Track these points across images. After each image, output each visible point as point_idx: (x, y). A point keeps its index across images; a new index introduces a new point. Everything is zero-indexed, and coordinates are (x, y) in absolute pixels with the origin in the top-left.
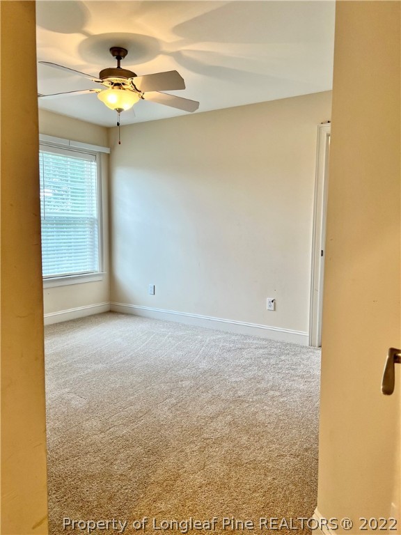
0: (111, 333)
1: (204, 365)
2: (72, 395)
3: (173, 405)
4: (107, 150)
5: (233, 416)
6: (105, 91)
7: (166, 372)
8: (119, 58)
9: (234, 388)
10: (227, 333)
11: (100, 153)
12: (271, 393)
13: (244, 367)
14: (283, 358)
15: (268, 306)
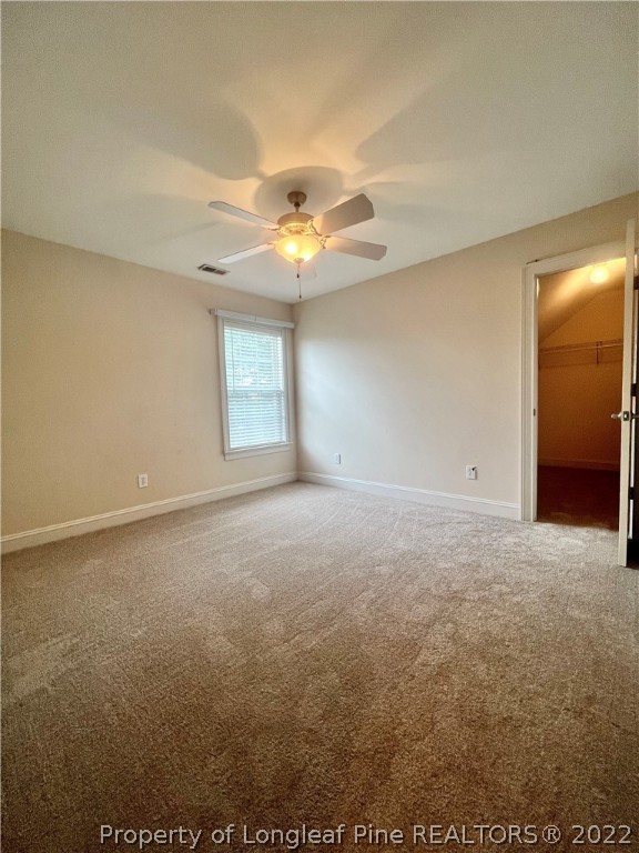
0: (298, 504)
1: (401, 545)
2: (254, 581)
3: (373, 602)
4: (291, 326)
5: (455, 623)
6: (283, 240)
7: (359, 554)
8: (297, 205)
9: (446, 578)
10: (420, 504)
11: (285, 328)
12: (497, 588)
13: (451, 548)
14: (494, 535)
15: (469, 474)
